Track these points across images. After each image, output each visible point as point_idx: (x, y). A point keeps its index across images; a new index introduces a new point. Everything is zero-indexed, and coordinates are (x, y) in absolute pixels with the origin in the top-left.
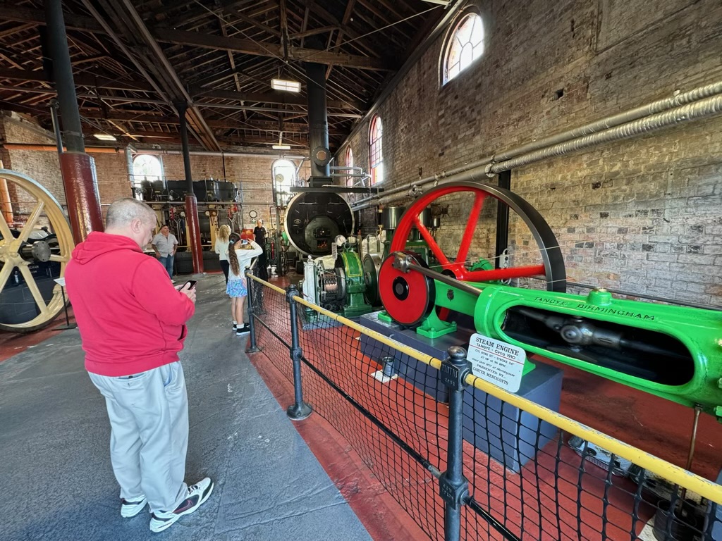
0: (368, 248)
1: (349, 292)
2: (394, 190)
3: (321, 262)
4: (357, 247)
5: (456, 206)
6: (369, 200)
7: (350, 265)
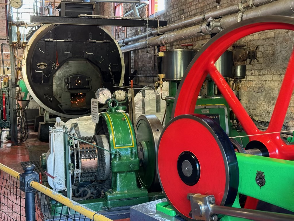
0: (144, 106)
1: (116, 170)
2: (181, 23)
3: (76, 125)
4: (128, 105)
5: (269, 48)
6: (145, 37)
7: (117, 131)
